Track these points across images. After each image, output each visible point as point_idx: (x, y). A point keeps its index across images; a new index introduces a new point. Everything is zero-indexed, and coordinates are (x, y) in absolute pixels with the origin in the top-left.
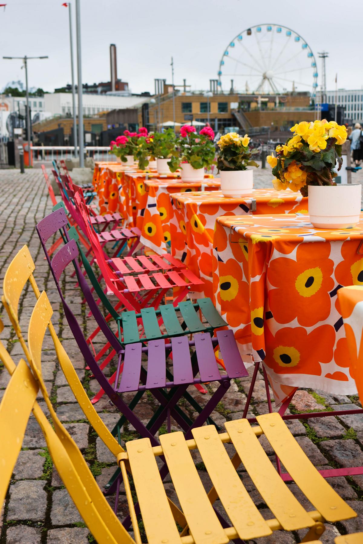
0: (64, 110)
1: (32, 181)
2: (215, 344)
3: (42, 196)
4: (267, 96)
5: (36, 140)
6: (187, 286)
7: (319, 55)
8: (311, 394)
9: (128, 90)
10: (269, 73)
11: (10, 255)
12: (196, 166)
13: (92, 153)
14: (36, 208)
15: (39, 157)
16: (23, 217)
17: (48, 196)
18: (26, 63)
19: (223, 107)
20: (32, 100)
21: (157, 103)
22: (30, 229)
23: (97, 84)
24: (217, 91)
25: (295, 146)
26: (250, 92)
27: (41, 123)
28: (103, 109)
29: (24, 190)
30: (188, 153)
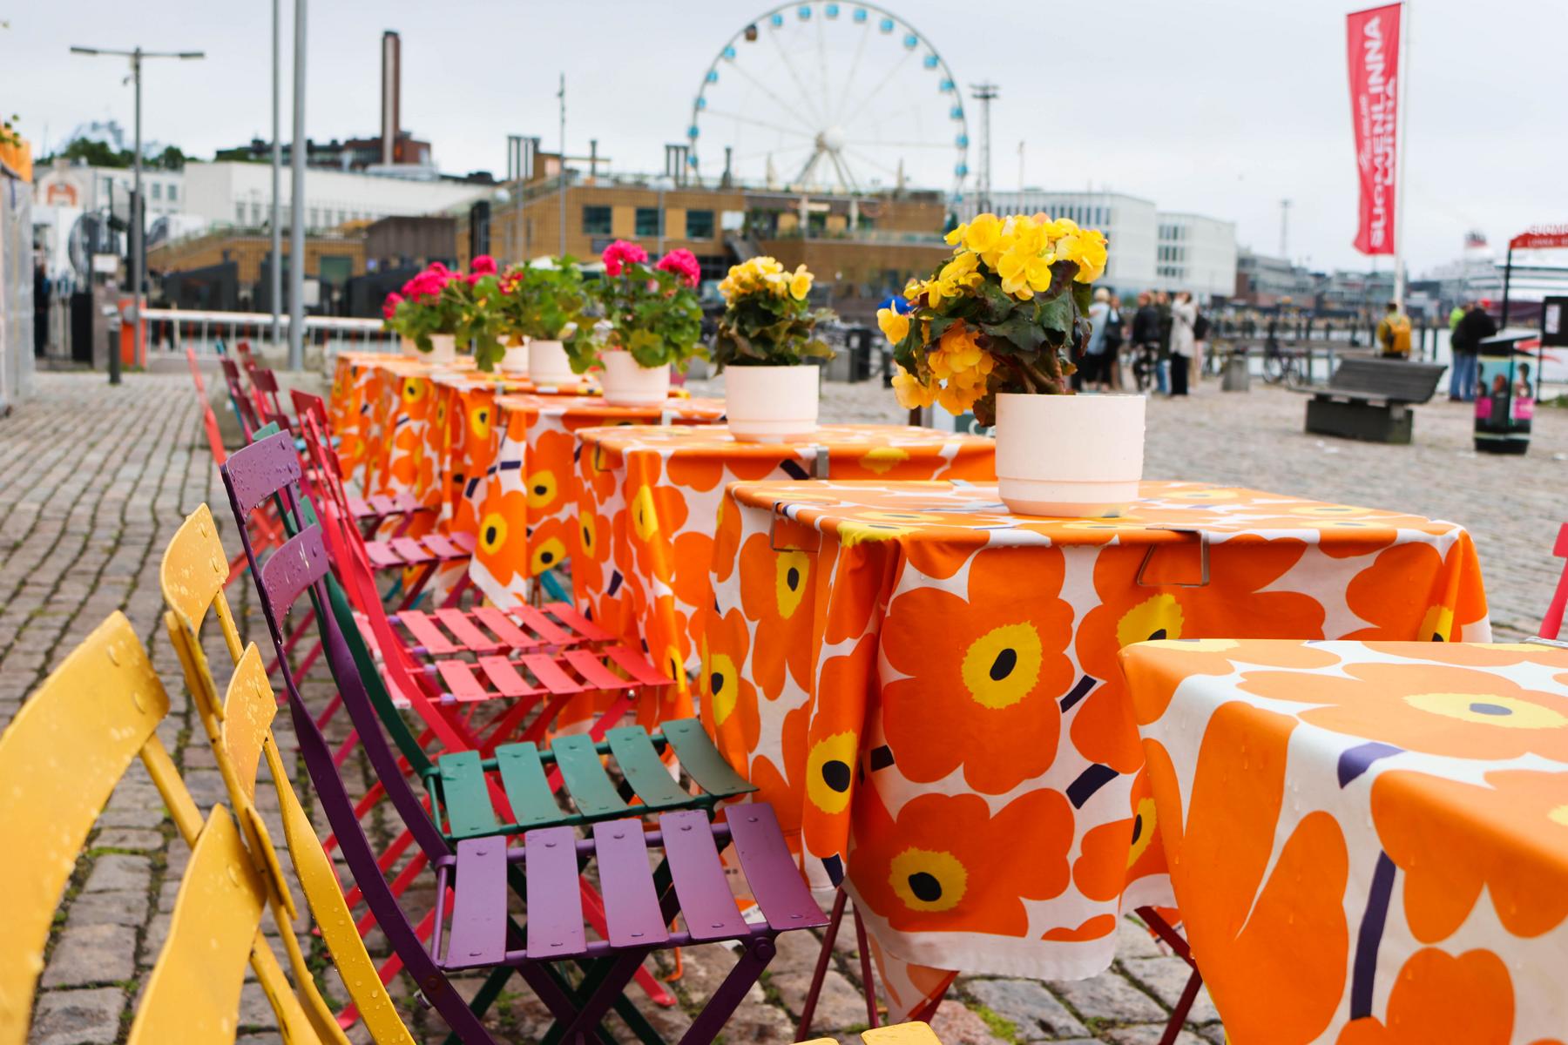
0: (240, 212)
1: (145, 408)
2: (722, 840)
3: (174, 448)
4: (824, 198)
5: (156, 294)
6: (625, 691)
7: (971, 91)
8: (975, 1010)
9: (430, 164)
10: (834, 135)
11: (79, 611)
12: (646, 359)
13: (321, 336)
14: (155, 482)
15: (165, 344)
16: (117, 507)
17: (191, 449)
18: (137, 67)
19: (701, 223)
20: (149, 178)
21: (514, 204)
22: (140, 539)
23: (341, 142)
24: (685, 176)
25: (962, 282)
26: (779, 185)
27: (173, 246)
28: (355, 214)
29: (119, 431)
30: (624, 321)
